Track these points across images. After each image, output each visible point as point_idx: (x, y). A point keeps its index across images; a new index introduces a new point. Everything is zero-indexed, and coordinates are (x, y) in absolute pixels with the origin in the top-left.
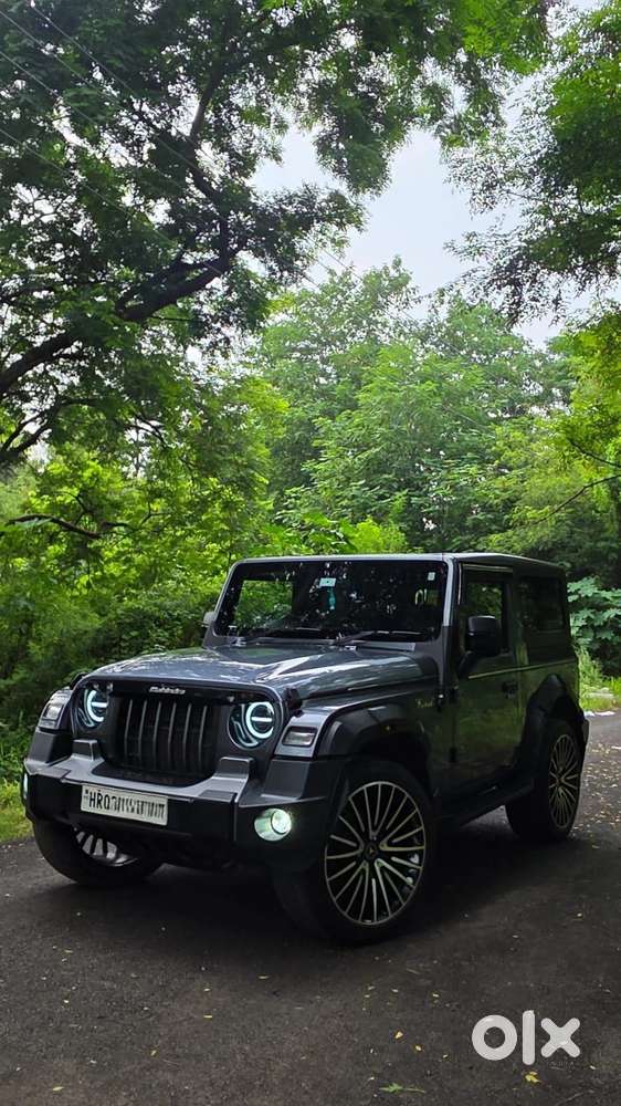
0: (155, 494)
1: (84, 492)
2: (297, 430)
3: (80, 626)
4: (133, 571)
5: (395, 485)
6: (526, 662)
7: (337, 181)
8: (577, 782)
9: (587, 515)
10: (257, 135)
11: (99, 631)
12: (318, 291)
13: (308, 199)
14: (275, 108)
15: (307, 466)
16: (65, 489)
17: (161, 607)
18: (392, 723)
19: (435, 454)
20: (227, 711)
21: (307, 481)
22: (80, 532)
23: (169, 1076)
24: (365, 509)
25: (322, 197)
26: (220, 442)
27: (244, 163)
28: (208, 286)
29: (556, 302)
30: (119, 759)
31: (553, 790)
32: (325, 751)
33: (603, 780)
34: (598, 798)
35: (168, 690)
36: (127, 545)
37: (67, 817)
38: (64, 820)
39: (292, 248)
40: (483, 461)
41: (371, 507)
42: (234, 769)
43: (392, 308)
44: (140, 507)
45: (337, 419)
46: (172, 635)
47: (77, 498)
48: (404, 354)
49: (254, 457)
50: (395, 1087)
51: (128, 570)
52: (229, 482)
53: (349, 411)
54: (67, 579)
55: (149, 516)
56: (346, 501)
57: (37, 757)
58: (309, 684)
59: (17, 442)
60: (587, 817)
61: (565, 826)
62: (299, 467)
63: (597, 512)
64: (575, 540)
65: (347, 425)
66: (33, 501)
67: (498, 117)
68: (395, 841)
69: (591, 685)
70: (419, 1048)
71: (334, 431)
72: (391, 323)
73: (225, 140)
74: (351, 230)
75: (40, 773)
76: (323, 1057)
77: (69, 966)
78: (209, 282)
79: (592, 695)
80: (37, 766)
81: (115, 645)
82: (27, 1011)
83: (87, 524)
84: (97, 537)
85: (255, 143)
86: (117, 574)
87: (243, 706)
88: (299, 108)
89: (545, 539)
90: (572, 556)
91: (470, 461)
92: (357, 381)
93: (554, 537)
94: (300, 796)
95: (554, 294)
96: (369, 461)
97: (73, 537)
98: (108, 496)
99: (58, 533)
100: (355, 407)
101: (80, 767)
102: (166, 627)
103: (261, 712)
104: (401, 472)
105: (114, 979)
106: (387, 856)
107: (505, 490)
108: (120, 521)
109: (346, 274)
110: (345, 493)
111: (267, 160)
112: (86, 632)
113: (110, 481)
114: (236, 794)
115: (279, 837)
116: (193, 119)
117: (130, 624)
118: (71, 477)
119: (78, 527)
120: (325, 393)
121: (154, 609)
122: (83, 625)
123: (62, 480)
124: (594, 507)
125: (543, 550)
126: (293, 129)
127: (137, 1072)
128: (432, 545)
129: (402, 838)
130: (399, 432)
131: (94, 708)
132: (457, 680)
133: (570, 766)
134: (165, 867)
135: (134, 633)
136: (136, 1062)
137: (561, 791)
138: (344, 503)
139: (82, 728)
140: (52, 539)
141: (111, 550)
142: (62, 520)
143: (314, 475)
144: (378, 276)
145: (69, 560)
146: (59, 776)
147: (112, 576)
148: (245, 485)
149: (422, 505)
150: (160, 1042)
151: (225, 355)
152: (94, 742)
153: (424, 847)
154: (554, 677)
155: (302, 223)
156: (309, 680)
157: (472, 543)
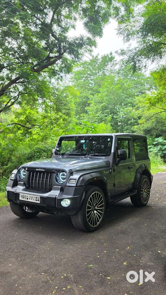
0: (45, 117)
1: (27, 117)
2: (84, 99)
3: (24, 152)
4: (40, 137)
5: (110, 113)
6: (135, 161)
7: (89, 34)
8: (149, 191)
9: (160, 120)
10: (69, 22)
11: (29, 153)
12: (89, 61)
13: (82, 39)
14: (74, 14)
15: (86, 108)
16: (22, 116)
17: (45, 147)
18: (97, 177)
19: (121, 104)
20: (55, 175)
21: (86, 112)
22: (26, 127)
23: (37, 262)
24: (101, 119)
25: (85, 38)
26: (61, 103)
27: (65, 30)
28: (56, 62)
29: (145, 66)
30: (29, 187)
31: (142, 193)
32: (79, 185)
33: (159, 190)
34: (157, 195)
35: (40, 170)
36: (39, 130)
37: (16, 201)
38: (15, 202)
39: (78, 52)
40: (133, 106)
41: (103, 119)
42: (56, 189)
43: (109, 66)
44: (42, 120)
45: (95, 96)
46: (48, 154)
47: (25, 118)
48: (112, 78)
49: (70, 107)
50: (91, 265)
51: (39, 137)
52: (64, 114)
53: (97, 94)
54: (23, 139)
55: (44, 123)
56: (96, 117)
57: (9, 186)
58: (77, 168)
59: (9, 104)
60: (153, 200)
61: (146, 202)
62: (84, 108)
63: (163, 119)
64: (157, 127)
65: (97, 97)
66: (14, 119)
67: (133, 15)
68: (98, 206)
69: (161, 165)
70: (99, 257)
71: (94, 99)
72: (109, 70)
73: (60, 24)
74: (93, 47)
75: (10, 190)
76: (75, 258)
77: (17, 237)
78: (57, 61)
79: (160, 168)
80: (9, 188)
81: (33, 157)
82: (5, 247)
83: (28, 125)
84: (31, 128)
85: (68, 24)
86: (36, 138)
87: (59, 174)
88: (80, 14)
89: (149, 127)
90: (156, 131)
91: (130, 106)
92: (100, 86)
93: (151, 126)
94: (72, 195)
95: (144, 65)
96: (102, 107)
97: (24, 128)
98: (33, 118)
99: (21, 127)
100: (99, 92)
101: (19, 189)
102: (46, 152)
103: (63, 175)
104: (111, 109)
105: (27, 240)
106: (97, 210)
107: (138, 114)
108: (37, 124)
109: (97, 57)
110: (96, 115)
111: (72, 29)
112: (26, 154)
113: (34, 114)
114: (56, 195)
115: (67, 206)
116: (51, 19)
117: (37, 152)
118: (24, 113)
119: (25, 126)
120: (91, 89)
121: (43, 147)
122: (26, 152)
123: (21, 114)
124: (162, 118)
125: (148, 130)
126: (78, 20)
127: (30, 261)
128: (120, 129)
129: (100, 205)
130: (111, 99)
131: (23, 174)
132: (115, 166)
133: (147, 187)
134: (40, 213)
135: (38, 154)
136: (30, 259)
137: (145, 193)
138: (96, 118)
139: (20, 179)
140: (19, 129)
141: (34, 132)
142: (21, 124)
143: (88, 111)
144: (106, 57)
145: (24, 134)
146: (14, 191)
147: (35, 139)
148: (68, 114)
149: (117, 118)
150: (36, 255)
151: (61, 80)
152: (23, 182)
153: (103, 208)
154: (143, 164)
155: (80, 45)
156: (77, 167)
157: (130, 128)
